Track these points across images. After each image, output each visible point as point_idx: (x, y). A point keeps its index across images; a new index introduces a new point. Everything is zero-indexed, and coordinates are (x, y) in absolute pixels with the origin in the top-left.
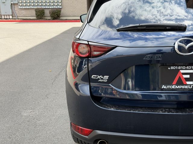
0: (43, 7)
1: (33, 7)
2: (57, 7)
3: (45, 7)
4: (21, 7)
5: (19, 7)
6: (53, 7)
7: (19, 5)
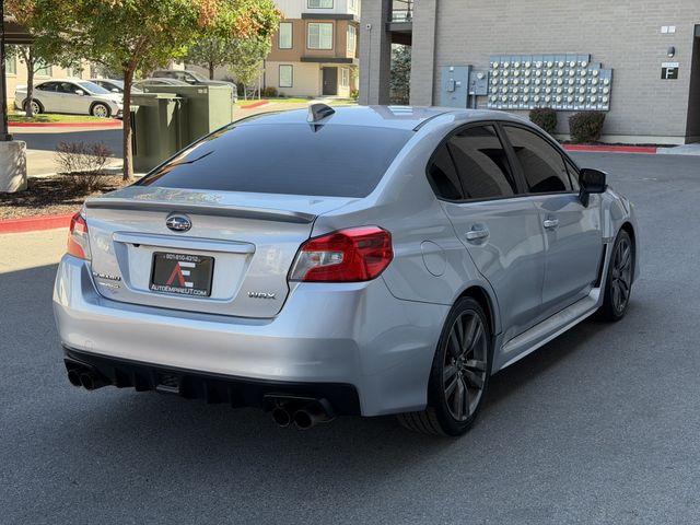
0: (554, 107)
1: (526, 106)
2: (594, 107)
3: (559, 107)
4: (495, 106)
5: (489, 105)
6: (582, 107)
7: (491, 101)
